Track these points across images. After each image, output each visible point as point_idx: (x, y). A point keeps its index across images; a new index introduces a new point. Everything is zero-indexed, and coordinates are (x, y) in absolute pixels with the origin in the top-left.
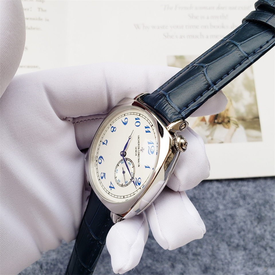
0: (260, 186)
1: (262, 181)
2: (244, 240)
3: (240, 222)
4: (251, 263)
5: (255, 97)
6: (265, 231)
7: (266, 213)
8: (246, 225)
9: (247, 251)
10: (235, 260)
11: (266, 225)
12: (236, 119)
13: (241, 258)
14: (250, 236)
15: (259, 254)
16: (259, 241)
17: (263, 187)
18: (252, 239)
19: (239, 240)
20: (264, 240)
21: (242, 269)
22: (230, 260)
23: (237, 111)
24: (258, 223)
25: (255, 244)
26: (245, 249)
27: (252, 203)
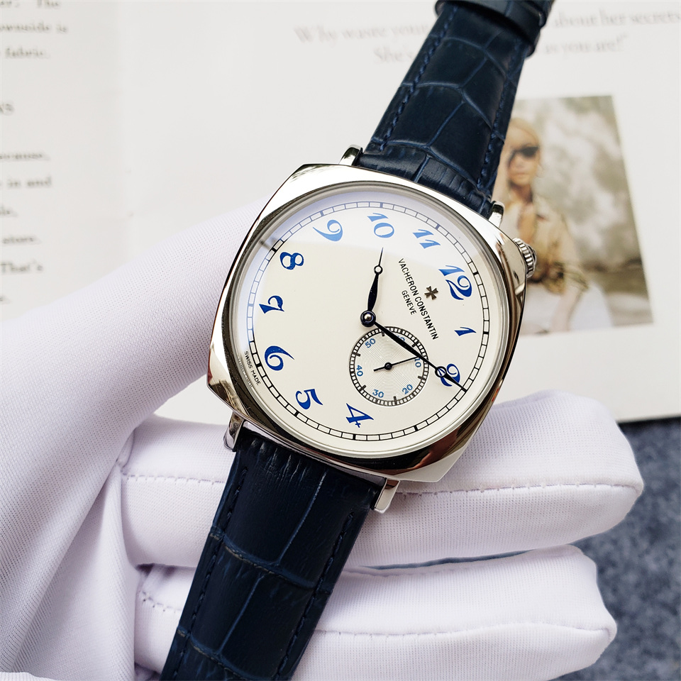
0: (653, 445)
1: (658, 432)
3: (602, 543)
4: (636, 651)
5: (628, 206)
6: (671, 563)
7: (670, 514)
8: (620, 549)
9: (626, 621)
11: (673, 548)
12: (580, 267)
14: (632, 578)
15: (658, 624)
16: (656, 592)
17: (660, 445)
18: (637, 585)
20: (669, 587)
21: (613, 668)
23: (582, 246)
24: (652, 543)
25: (644, 598)
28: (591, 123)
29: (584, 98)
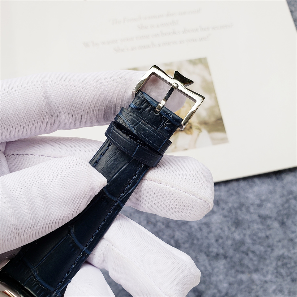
0: (233, 189)
1: (235, 184)
2: (223, 248)
3: (216, 230)
4: (233, 271)
5: (216, 99)
6: (244, 235)
7: (243, 216)
8: (224, 231)
9: (228, 260)
10: (216, 270)
11: (245, 229)
12: (198, 124)
13: (222, 267)
14: (229, 242)
15: (241, 260)
16: (240, 247)
17: (236, 189)
18: (232, 245)
19: (218, 248)
20: (244, 245)
21: (225, 279)
22: (210, 270)
24: (236, 228)
25: (235, 250)
26: (225, 257)
27: (226, 207)
28: (199, 68)
29: (196, 59)
